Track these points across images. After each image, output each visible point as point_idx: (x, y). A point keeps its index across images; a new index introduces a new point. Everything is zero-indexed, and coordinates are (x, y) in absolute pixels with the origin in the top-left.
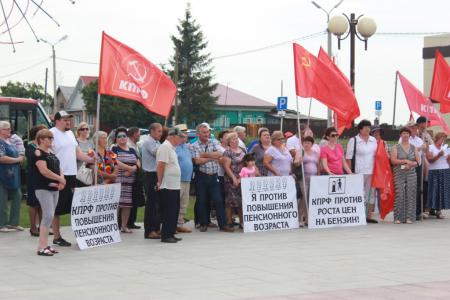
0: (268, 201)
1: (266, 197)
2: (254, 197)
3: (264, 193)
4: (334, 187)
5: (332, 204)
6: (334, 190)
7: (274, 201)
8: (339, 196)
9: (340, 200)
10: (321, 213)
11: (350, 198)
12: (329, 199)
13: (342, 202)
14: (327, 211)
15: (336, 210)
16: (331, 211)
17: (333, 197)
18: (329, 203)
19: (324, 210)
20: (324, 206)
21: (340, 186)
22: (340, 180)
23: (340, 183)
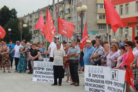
0: (96, 78)
1: (95, 76)
2: (90, 75)
3: (95, 74)
5: (113, 86)
6: (113, 78)
7: (99, 79)
8: (116, 81)
9: (116, 84)
10: (109, 89)
11: (120, 84)
12: (111, 82)
13: (117, 85)
14: (111, 89)
15: (114, 89)
16: (112, 89)
17: (113, 81)
18: (111, 84)
19: (110, 88)
20: (110, 85)
21: (115, 75)
22: (115, 72)
23: (115, 74)
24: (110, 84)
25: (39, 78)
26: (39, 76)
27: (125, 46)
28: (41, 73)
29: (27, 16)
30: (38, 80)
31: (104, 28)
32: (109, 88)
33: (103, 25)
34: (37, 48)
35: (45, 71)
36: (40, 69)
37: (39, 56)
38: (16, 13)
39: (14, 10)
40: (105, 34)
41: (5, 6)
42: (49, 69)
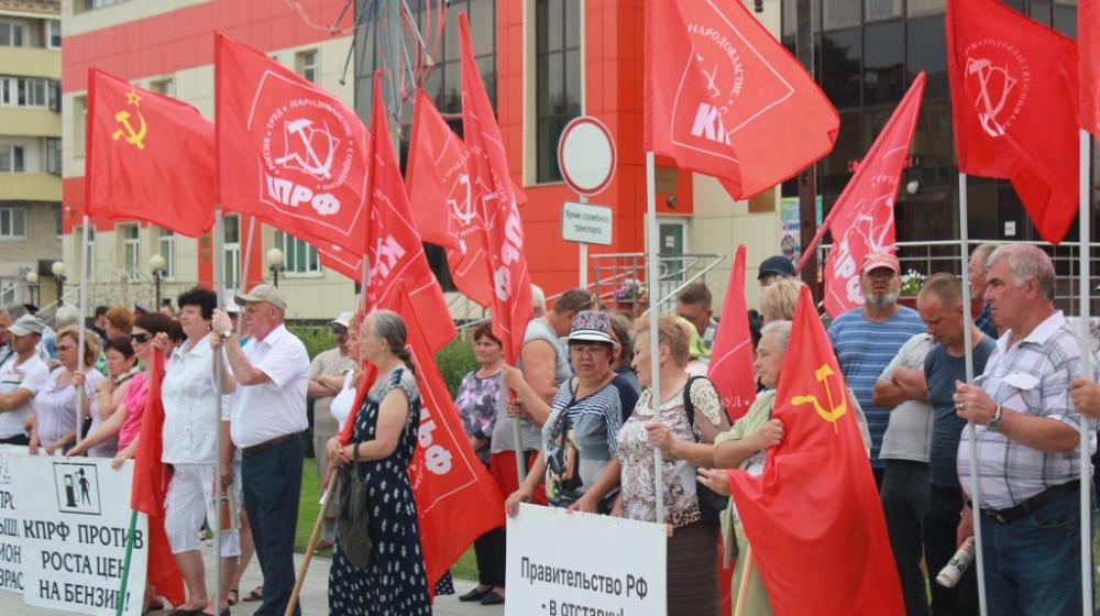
4: (70, 490)
5: (72, 544)
6: (71, 502)
8: (89, 521)
9: (91, 533)
10: (49, 564)
11: (116, 530)
12: (62, 525)
13: (97, 540)
14: (63, 562)
15: (82, 561)
16: (71, 563)
17: (73, 521)
18: (64, 536)
19: (56, 558)
20: (55, 544)
21: (85, 489)
22: (82, 472)
23: (83, 482)
24: (55, 535)
27: (134, 342)
31: (19, 231)
32: (47, 557)
33: (11, 211)
40: (24, 266)
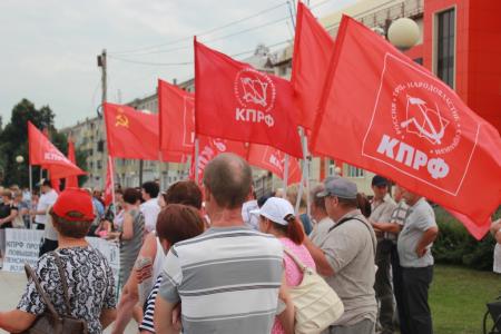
25: (14, 264)
26: (15, 260)
28: (18, 253)
29: (83, 124)
30: (12, 267)
34: (11, 202)
35: (24, 249)
36: (16, 244)
37: (13, 219)
38: (53, 117)
39: (47, 109)
41: (25, 101)
42: (32, 246)
